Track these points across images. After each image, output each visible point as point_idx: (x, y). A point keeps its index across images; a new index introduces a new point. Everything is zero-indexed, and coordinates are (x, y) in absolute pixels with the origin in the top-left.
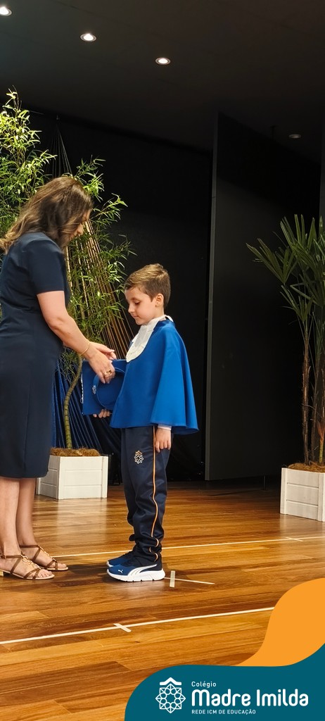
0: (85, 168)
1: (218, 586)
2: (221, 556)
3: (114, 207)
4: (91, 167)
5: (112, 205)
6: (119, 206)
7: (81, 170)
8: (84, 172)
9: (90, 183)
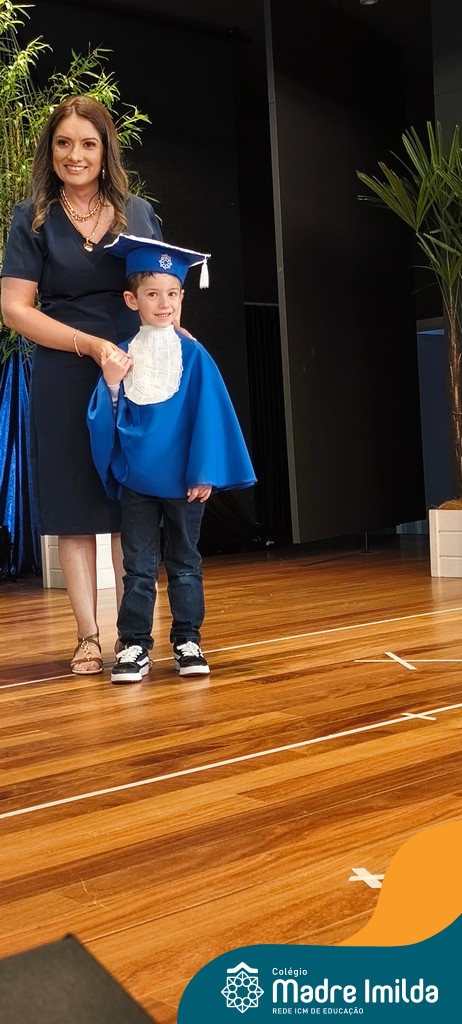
0: (81, 66)
3: (131, 126)
4: (89, 62)
5: (128, 122)
6: (140, 123)
7: (75, 68)
8: (79, 73)
9: (94, 87)
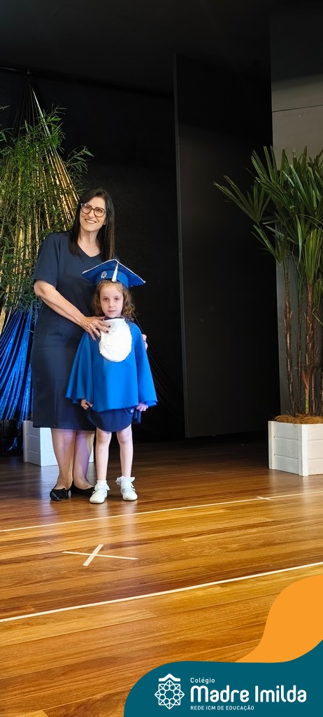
1: (139, 562)
2: (169, 523)
6: (85, 156)
